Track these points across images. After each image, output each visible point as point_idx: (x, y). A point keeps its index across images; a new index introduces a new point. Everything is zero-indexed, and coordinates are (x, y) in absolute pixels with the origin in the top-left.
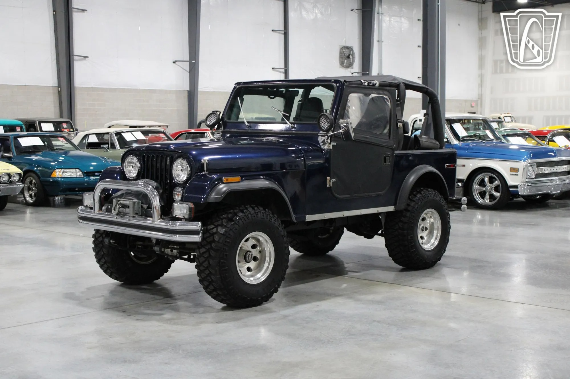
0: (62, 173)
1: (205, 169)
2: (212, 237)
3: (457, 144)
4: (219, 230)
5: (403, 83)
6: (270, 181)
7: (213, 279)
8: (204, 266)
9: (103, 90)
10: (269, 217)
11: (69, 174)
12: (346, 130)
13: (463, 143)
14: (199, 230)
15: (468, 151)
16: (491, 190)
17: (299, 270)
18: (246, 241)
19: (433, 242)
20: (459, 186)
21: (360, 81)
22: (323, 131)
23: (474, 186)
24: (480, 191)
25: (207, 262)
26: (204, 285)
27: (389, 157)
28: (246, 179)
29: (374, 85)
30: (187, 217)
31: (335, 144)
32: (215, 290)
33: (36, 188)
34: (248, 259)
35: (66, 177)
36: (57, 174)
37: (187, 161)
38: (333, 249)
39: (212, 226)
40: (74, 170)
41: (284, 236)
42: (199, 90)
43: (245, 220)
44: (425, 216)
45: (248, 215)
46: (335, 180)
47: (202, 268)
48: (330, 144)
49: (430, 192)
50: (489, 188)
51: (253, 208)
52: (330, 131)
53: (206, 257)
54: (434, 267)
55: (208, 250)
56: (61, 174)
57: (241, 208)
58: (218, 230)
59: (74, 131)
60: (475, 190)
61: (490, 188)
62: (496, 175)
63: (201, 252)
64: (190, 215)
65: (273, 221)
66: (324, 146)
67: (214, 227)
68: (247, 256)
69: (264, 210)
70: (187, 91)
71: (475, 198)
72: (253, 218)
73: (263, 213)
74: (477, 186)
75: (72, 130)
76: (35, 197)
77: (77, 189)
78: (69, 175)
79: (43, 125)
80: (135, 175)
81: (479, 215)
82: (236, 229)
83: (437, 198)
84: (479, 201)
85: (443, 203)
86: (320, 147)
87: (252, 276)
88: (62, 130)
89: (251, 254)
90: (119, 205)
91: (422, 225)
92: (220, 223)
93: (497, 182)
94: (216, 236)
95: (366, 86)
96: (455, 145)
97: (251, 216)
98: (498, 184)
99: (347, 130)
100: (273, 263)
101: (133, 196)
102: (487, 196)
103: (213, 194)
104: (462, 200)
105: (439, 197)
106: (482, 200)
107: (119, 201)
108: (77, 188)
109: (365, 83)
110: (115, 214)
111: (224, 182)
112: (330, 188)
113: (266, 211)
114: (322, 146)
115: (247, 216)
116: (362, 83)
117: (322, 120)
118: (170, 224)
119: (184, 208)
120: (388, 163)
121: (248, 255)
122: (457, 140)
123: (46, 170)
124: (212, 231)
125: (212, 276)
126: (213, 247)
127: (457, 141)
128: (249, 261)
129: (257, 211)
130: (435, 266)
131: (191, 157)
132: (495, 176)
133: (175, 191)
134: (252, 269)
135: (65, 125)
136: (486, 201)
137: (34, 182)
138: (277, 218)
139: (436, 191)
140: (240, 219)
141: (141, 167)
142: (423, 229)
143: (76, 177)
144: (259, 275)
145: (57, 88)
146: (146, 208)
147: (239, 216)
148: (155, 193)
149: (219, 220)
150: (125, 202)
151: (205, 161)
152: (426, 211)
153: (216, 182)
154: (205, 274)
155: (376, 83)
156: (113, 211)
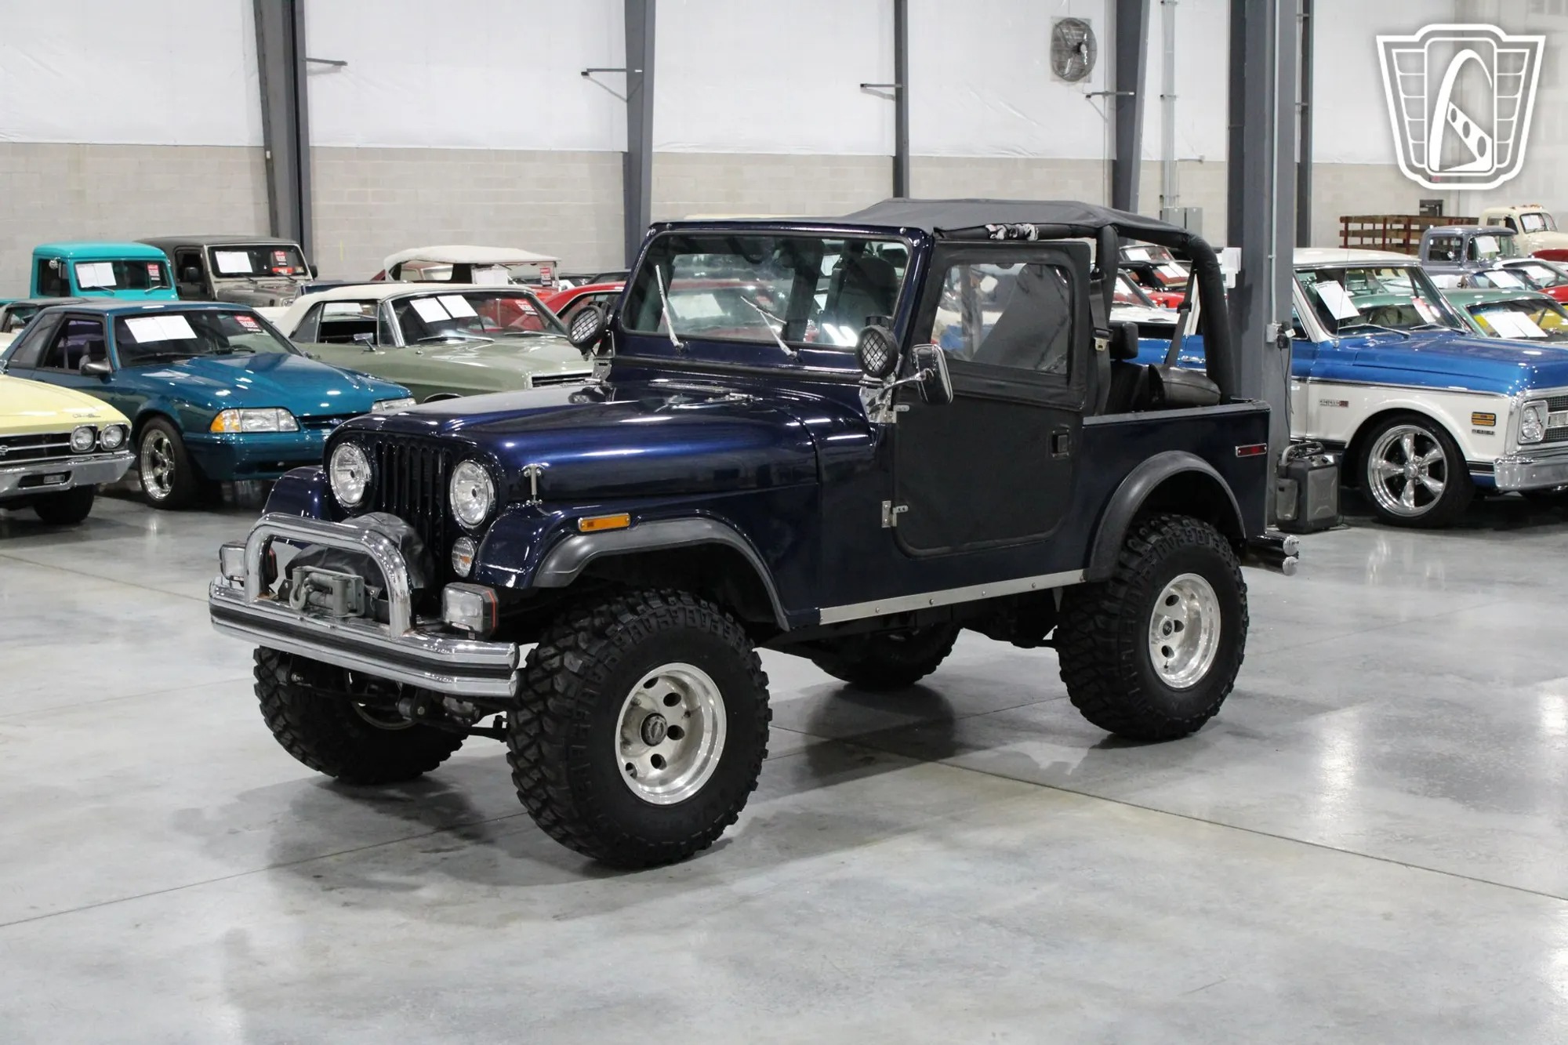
0: (238, 420)
1: (534, 492)
2: (547, 682)
3: (1328, 341)
4: (566, 663)
5: (1113, 224)
6: (715, 522)
7: (551, 793)
8: (528, 760)
9: (389, 154)
10: (708, 623)
11: (260, 422)
12: (930, 374)
13: (1345, 338)
14: (508, 665)
15: (1357, 362)
16: (1420, 473)
17: (824, 740)
18: (650, 684)
19: (1196, 664)
20: (1328, 463)
21: (983, 227)
22: (871, 374)
23: (1374, 460)
24: (1388, 476)
25: (534, 750)
26: (531, 808)
27: (1066, 436)
28: (643, 521)
29: (1024, 236)
30: (478, 627)
31: (905, 408)
32: (558, 822)
33: (171, 459)
34: (653, 736)
35: (249, 430)
36: (227, 423)
37: (486, 469)
38: (935, 669)
39: (552, 651)
40: (273, 412)
41: (753, 670)
42: (654, 150)
43: (639, 633)
44: (1174, 591)
45: (648, 620)
46: (906, 507)
47: (521, 763)
48: (891, 409)
49: (1188, 526)
50: (1413, 468)
51: (664, 599)
52: (889, 374)
53: (532, 734)
54: (1198, 732)
55: (538, 716)
56: (236, 422)
57: (630, 600)
58: (565, 660)
59: (305, 274)
60: (1376, 472)
61: (1416, 467)
62: (1434, 430)
63: (521, 721)
64: (485, 622)
65: (720, 632)
66: (874, 415)
67: (557, 651)
68: (649, 729)
69: (697, 602)
70: (622, 154)
71: (1374, 494)
72: (663, 626)
73: (691, 612)
74: (1380, 462)
75: (300, 270)
76: (170, 485)
77: (280, 464)
78: (258, 427)
79: (220, 256)
80: (357, 497)
81: (1383, 544)
82: (614, 660)
83: (1208, 543)
84: (1387, 502)
85: (1224, 555)
86: (864, 420)
87: (663, 782)
88: (274, 269)
89: (659, 721)
90: (306, 585)
91: (1166, 618)
92: (570, 641)
93: (1435, 451)
94: (559, 679)
95: (1000, 240)
96: (1323, 343)
97: (658, 622)
98: (1440, 456)
99: (933, 375)
100: (722, 748)
101: (346, 561)
102: (1409, 490)
103: (552, 564)
104: (1285, 542)
105: (1214, 540)
106: (1395, 500)
107: (307, 573)
108: (280, 461)
109: (996, 232)
110: (297, 608)
111: (583, 530)
112: (892, 530)
113: (700, 606)
114: (870, 416)
115: (646, 623)
116: (989, 233)
117: (868, 347)
118: (434, 647)
119: (472, 603)
120: (1063, 454)
121: (651, 727)
122: (1329, 330)
123: (200, 410)
124: (550, 665)
125: (549, 788)
126: (551, 708)
127: (1329, 333)
128: (654, 742)
129: (674, 608)
130: (1202, 728)
131: (496, 457)
132: (1430, 435)
133: (456, 549)
134: (665, 761)
135: (280, 257)
136: (1406, 504)
137: (168, 444)
138: (734, 624)
139: (1206, 524)
140: (626, 630)
141: (373, 476)
142: (1167, 628)
143: (279, 432)
144: (679, 782)
145: (262, 151)
146: (376, 597)
147: (623, 624)
148: (397, 560)
149: (570, 634)
150: (323, 578)
151: (532, 471)
152: (1179, 578)
153: (563, 531)
154: (531, 778)
155: (1030, 231)
156: (292, 599)
